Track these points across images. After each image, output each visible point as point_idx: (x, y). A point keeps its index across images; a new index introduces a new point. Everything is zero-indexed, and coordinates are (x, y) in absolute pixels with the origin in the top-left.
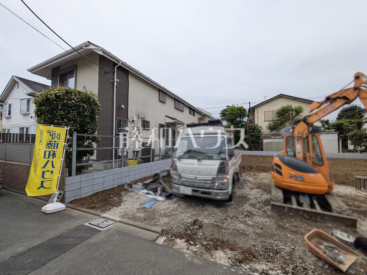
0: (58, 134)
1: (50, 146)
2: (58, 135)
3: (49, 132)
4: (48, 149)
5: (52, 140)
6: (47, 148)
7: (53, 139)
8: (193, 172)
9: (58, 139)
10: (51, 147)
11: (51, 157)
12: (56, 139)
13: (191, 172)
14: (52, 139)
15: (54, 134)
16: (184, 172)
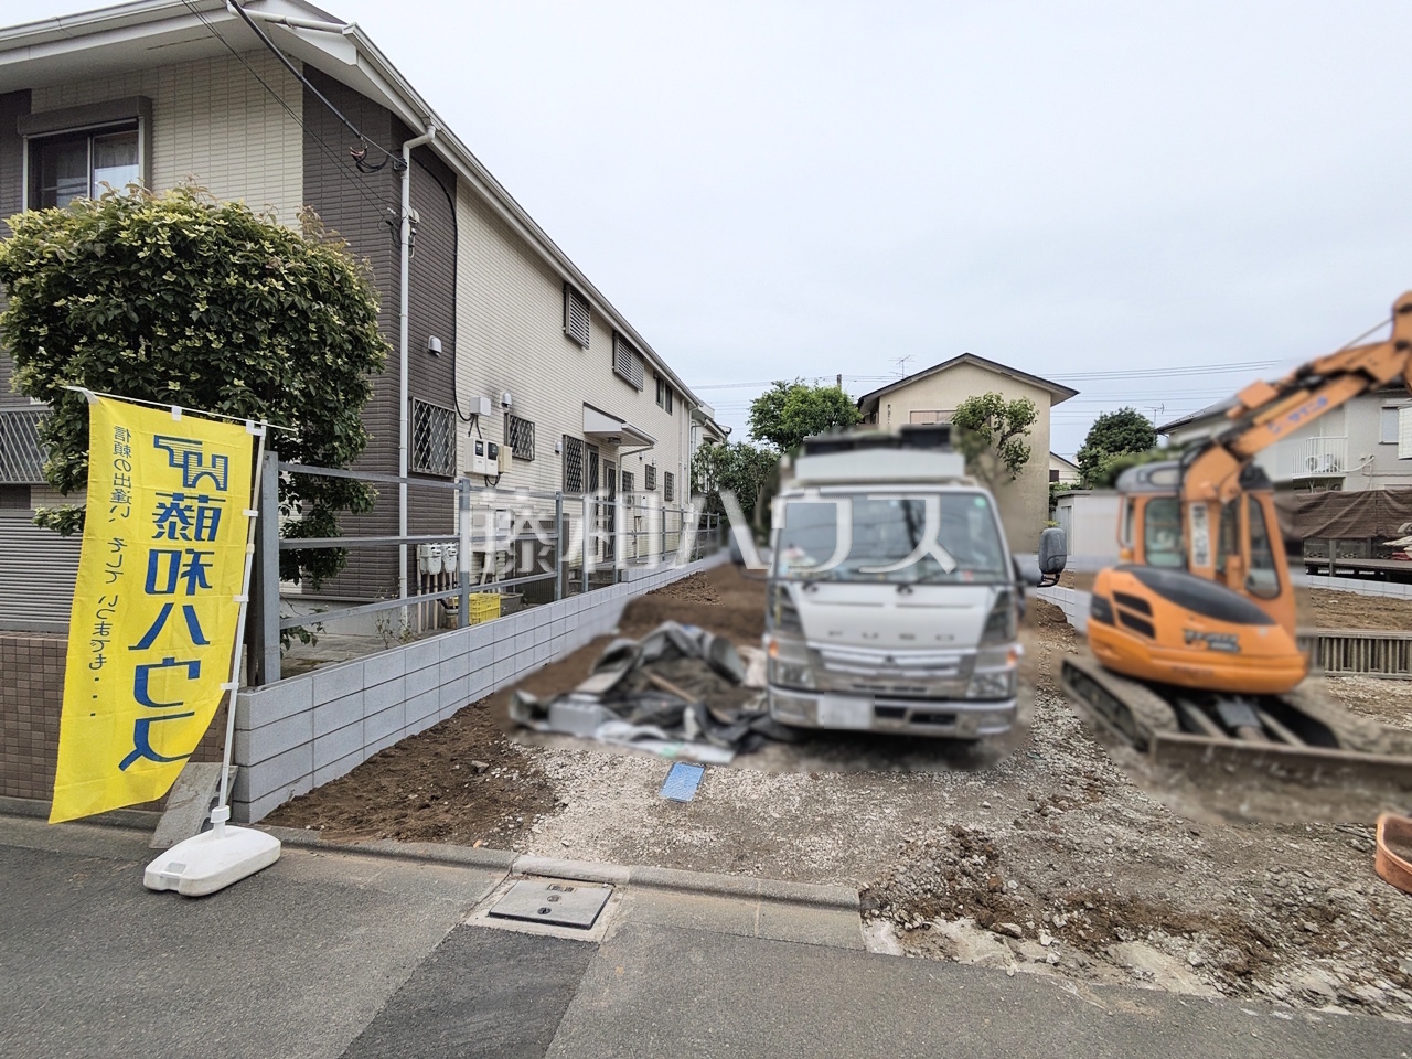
0: (214, 457)
1: (180, 525)
2: (214, 466)
3: (162, 442)
4: (165, 543)
5: (187, 491)
6: (160, 535)
7: (193, 486)
8: (876, 636)
9: (218, 488)
10: (184, 528)
11: (182, 583)
12: (206, 486)
13: (870, 638)
14: (186, 485)
15: (193, 459)
16: (835, 638)
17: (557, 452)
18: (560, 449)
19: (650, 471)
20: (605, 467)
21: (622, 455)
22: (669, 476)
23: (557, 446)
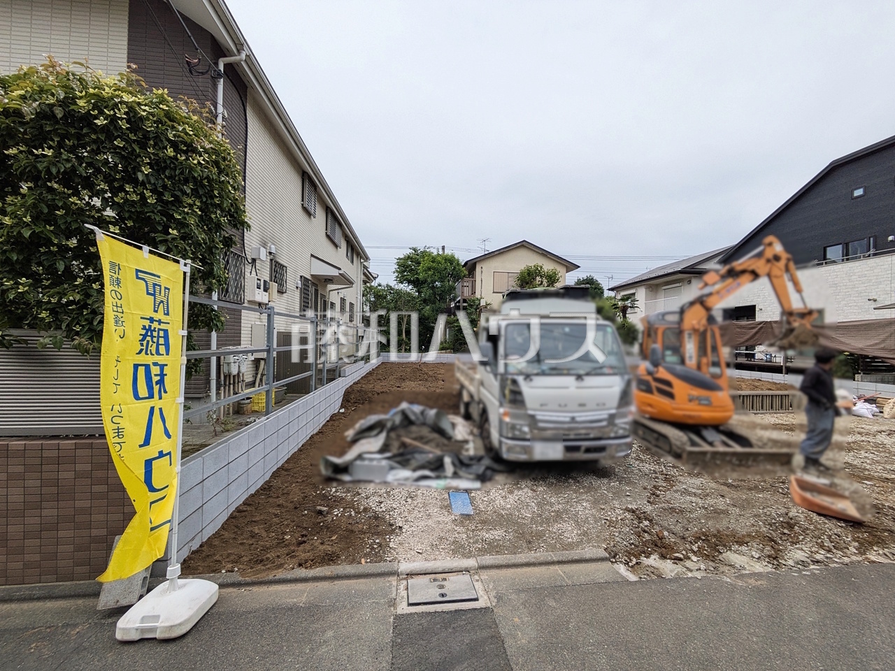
0: (165, 289)
1: (150, 343)
3: (141, 275)
4: (143, 358)
5: (154, 316)
6: (140, 352)
7: (157, 311)
9: (165, 313)
10: (152, 346)
11: (156, 391)
12: (161, 312)
14: (154, 310)
15: (157, 290)
17: (297, 287)
18: (300, 286)
19: (343, 300)
20: (321, 299)
21: (330, 291)
22: (351, 304)
23: (297, 283)
